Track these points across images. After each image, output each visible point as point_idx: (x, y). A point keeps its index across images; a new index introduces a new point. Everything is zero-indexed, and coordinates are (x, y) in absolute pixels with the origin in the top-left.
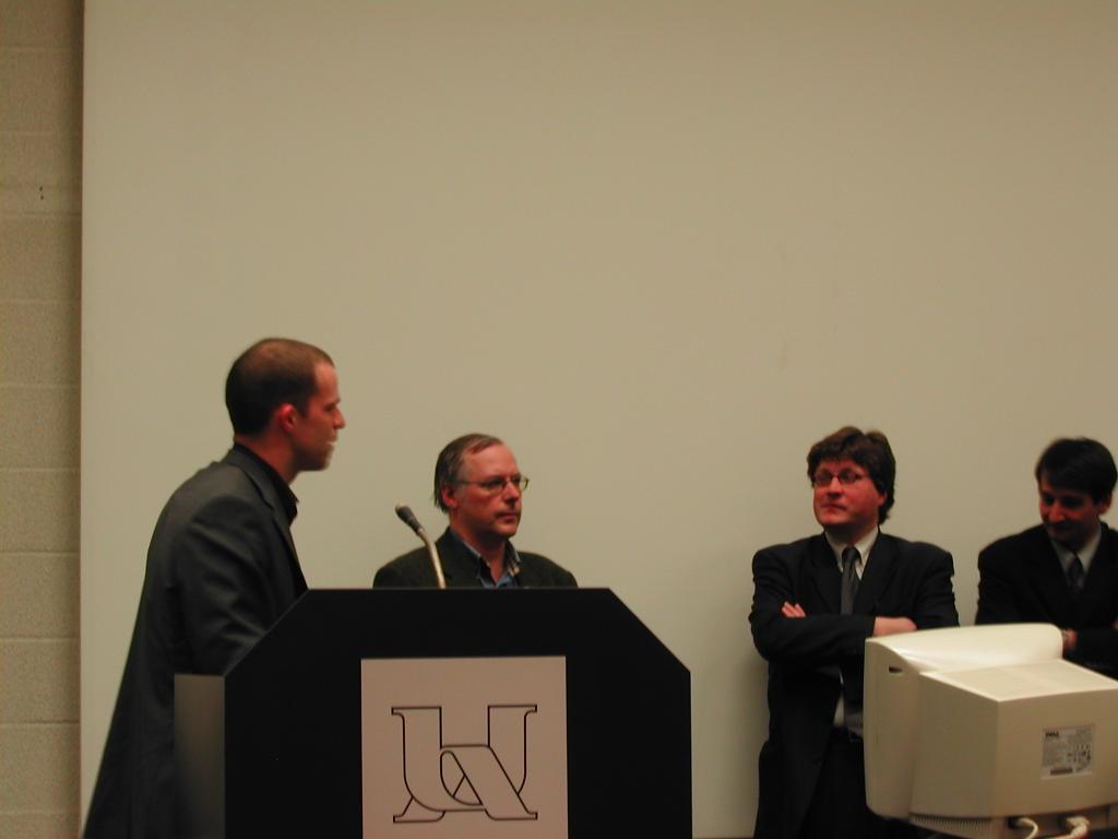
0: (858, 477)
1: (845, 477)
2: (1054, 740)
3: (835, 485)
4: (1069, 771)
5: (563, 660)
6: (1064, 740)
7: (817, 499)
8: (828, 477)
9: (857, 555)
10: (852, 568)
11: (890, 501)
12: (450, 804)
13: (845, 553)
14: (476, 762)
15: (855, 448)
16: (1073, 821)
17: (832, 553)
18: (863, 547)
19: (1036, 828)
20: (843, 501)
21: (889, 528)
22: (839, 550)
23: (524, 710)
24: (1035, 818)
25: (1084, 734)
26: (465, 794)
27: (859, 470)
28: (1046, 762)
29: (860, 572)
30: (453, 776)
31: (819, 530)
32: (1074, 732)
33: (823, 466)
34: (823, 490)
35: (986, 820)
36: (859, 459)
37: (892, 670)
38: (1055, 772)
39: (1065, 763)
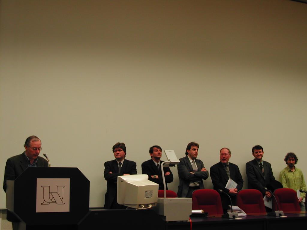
0: (121, 150)
1: (119, 151)
2: (147, 193)
3: (118, 152)
4: (149, 197)
5: (69, 179)
6: (148, 192)
7: (115, 155)
8: (116, 151)
9: (121, 163)
10: (120, 165)
11: (126, 154)
12: (50, 201)
13: (119, 163)
14: (55, 195)
15: (120, 146)
16: (149, 205)
17: (117, 163)
18: (122, 162)
19: (144, 206)
20: (119, 154)
21: (126, 158)
22: (118, 162)
23: (63, 187)
24: (143, 205)
25: (151, 192)
26: (53, 200)
27: (121, 149)
28: (145, 196)
29: (122, 166)
30: (51, 197)
31: (115, 159)
32: (149, 191)
33: (115, 149)
34: (116, 153)
35: (136, 205)
36: (121, 148)
37: (122, 181)
38: (146, 198)
39: (148, 196)
